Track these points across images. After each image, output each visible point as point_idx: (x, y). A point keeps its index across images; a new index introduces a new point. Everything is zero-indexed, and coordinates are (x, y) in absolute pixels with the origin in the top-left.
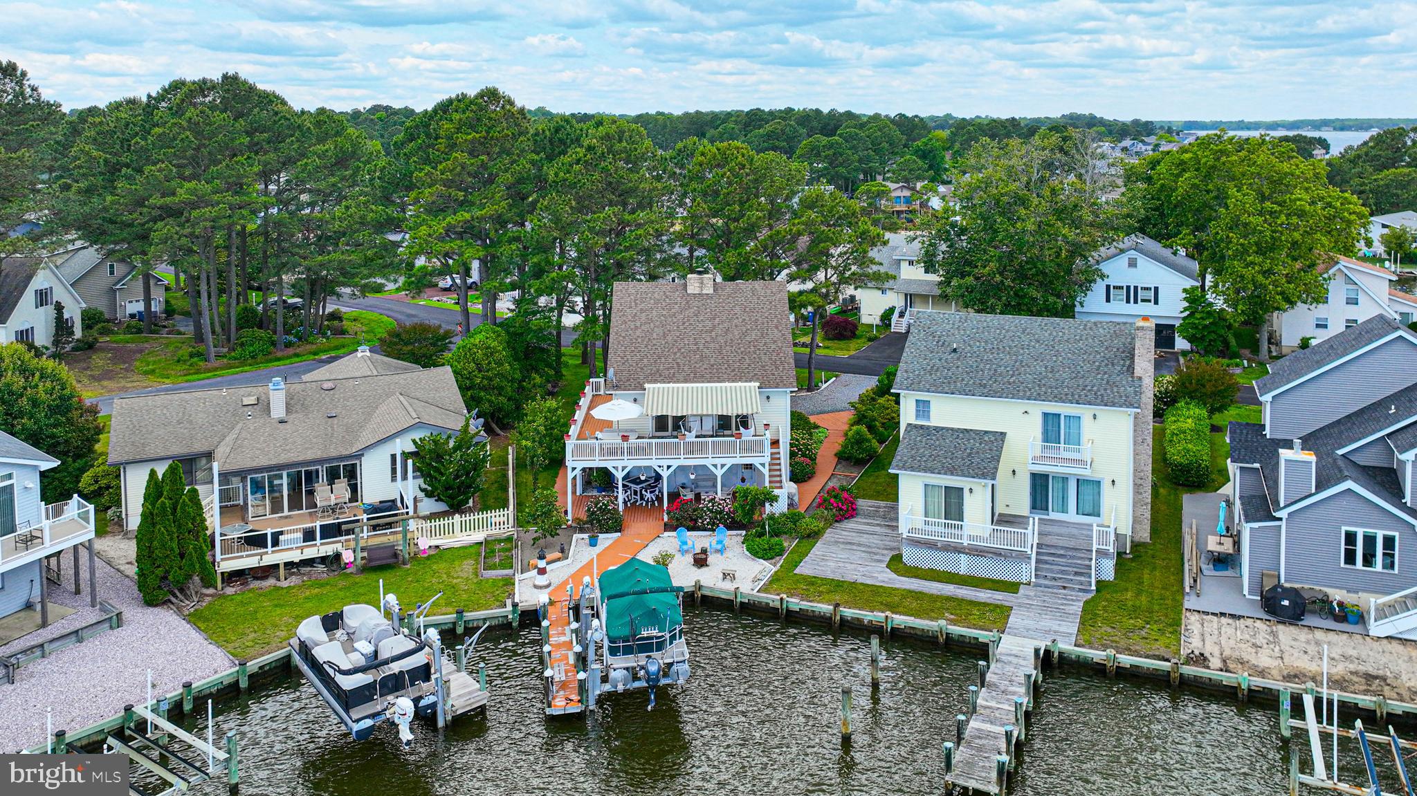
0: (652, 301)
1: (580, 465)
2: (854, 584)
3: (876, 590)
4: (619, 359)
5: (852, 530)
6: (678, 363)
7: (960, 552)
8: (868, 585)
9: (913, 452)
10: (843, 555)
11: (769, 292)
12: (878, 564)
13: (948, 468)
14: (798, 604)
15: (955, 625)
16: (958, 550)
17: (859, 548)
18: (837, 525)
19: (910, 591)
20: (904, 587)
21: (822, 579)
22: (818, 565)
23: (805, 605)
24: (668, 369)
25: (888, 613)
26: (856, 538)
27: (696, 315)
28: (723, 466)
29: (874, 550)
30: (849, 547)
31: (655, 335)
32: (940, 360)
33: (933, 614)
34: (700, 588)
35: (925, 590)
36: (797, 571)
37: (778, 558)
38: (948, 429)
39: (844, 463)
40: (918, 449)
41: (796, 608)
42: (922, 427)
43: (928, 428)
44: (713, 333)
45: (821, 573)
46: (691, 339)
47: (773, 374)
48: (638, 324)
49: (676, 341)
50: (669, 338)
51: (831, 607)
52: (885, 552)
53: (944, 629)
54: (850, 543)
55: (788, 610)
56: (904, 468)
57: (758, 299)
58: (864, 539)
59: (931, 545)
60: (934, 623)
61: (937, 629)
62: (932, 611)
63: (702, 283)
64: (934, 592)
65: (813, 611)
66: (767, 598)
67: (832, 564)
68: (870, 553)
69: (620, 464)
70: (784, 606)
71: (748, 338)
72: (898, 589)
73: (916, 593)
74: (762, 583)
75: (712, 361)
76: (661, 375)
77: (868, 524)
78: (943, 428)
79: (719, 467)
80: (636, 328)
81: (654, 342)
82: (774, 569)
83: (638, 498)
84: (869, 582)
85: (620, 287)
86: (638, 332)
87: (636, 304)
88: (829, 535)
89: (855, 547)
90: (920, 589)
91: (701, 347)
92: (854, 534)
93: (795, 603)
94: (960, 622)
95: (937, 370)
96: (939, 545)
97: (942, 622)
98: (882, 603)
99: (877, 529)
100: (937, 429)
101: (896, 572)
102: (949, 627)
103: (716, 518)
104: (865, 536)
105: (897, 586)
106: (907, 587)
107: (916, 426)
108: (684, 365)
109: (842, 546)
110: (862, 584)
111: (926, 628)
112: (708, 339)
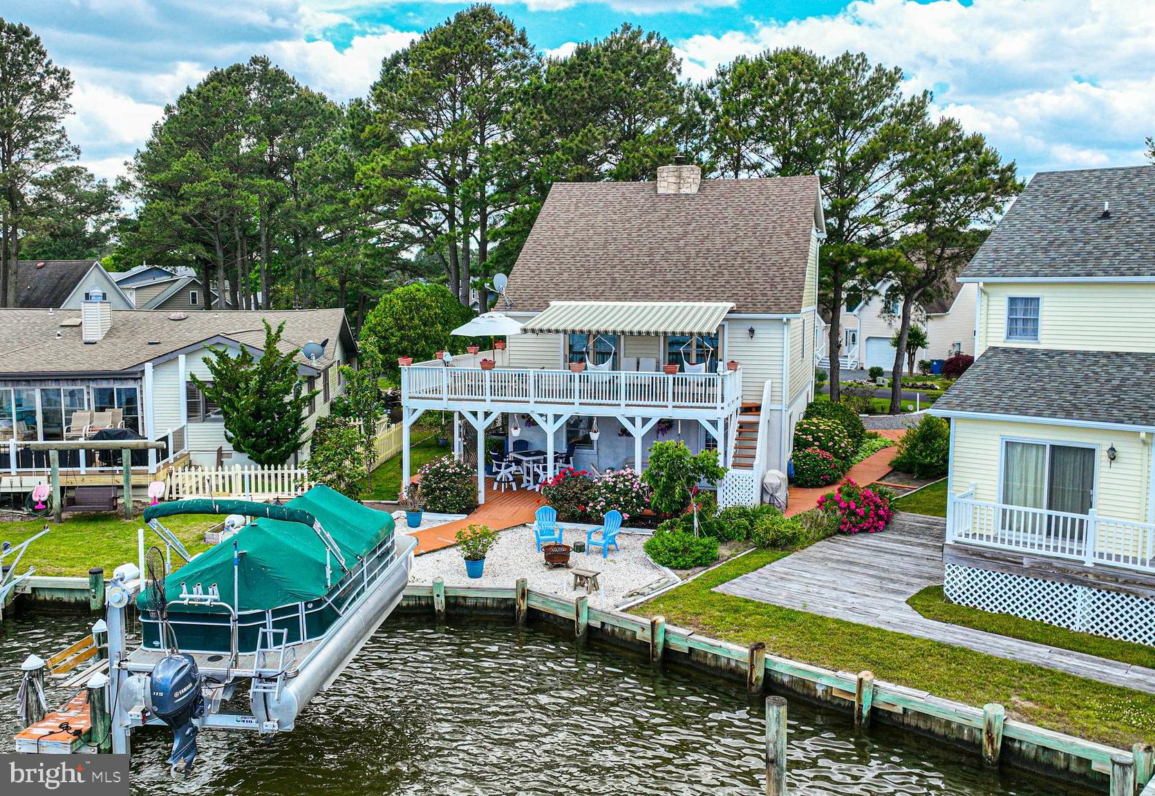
0: (602, 204)
1: (422, 406)
2: (819, 620)
3: (860, 634)
4: (528, 272)
5: (867, 547)
6: (614, 280)
7: (1074, 581)
8: (848, 624)
9: (989, 385)
10: (828, 577)
11: (786, 189)
12: (892, 596)
13: (1061, 407)
14: (687, 638)
15: (1031, 722)
16: (1072, 575)
17: (864, 570)
18: (843, 538)
19: (940, 645)
20: (928, 636)
21: (759, 605)
22: (767, 585)
23: (701, 642)
24: (596, 286)
25: (867, 675)
26: (866, 557)
27: (662, 220)
28: (645, 421)
29: (892, 576)
30: (847, 567)
31: (591, 244)
32: (1071, 230)
33: (979, 694)
34: (525, 593)
35: (977, 647)
36: (720, 589)
37: (698, 569)
38: (1074, 354)
39: (902, 476)
40: (1001, 381)
41: (681, 646)
42: (1018, 351)
43: (1032, 352)
44: (682, 242)
45: (766, 596)
46: (645, 250)
47: (765, 295)
48: (571, 231)
49: (620, 252)
50: (612, 248)
51: (747, 651)
52: (918, 581)
53: (998, 725)
54: (851, 563)
55: (667, 649)
56: (961, 406)
57: (767, 199)
58: (882, 561)
59: (1007, 562)
60: (975, 710)
61: (982, 725)
62: (982, 687)
63: (679, 177)
64: (999, 653)
65: (716, 657)
66: (633, 622)
67: (795, 587)
68: (883, 579)
69: (481, 408)
70: (660, 639)
71: (735, 248)
72: (913, 639)
73: (953, 649)
74: (643, 599)
75: (669, 276)
76: (582, 293)
77: (902, 542)
78: (1062, 353)
79: (638, 422)
80: (567, 235)
81: (588, 252)
82: (680, 583)
83: (531, 479)
84: (854, 619)
85: (561, 188)
86: (567, 242)
87: (577, 207)
88: (816, 550)
89: (856, 569)
90: (965, 644)
91: (657, 258)
92: (865, 552)
93: (683, 638)
94: (1047, 717)
95: (1060, 246)
96: (1026, 562)
97: (995, 710)
98: (865, 658)
99: (919, 550)
100: (1049, 354)
101: (926, 612)
102: (1012, 723)
103: (617, 501)
104: (887, 556)
105: (915, 633)
106: (938, 637)
107: (1005, 350)
108: (623, 281)
109: (830, 564)
110: (837, 621)
111: (956, 719)
112: (671, 249)
